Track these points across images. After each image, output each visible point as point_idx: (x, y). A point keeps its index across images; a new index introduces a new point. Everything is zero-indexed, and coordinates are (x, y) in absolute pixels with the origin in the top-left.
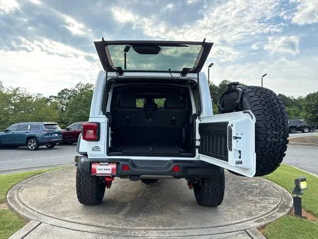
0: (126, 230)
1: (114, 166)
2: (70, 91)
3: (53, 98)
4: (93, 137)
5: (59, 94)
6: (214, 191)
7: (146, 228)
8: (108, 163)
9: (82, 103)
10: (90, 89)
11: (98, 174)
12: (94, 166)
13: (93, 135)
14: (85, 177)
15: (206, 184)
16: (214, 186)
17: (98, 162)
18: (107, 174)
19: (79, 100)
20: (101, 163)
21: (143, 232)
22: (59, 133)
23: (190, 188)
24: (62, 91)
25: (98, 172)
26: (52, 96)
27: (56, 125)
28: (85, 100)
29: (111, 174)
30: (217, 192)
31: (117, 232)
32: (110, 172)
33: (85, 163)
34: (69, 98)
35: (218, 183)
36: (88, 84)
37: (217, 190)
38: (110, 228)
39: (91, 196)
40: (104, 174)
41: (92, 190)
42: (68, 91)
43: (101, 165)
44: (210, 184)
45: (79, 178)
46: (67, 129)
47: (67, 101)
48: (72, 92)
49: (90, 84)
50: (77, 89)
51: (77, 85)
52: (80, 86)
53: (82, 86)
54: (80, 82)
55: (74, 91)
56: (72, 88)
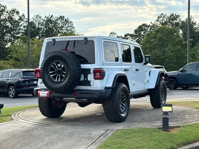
2: (149, 26)
3: (129, 36)
5: (136, 31)
8: (45, 91)
11: (41, 96)
12: (39, 92)
13: (39, 75)
24: (140, 27)
26: (128, 34)
36: (172, 15)
42: (147, 26)
43: (42, 91)
48: (151, 28)
49: (174, 15)
50: (158, 23)
51: (158, 18)
52: (162, 19)
53: (165, 19)
54: (162, 14)
55: (154, 26)
56: (151, 23)
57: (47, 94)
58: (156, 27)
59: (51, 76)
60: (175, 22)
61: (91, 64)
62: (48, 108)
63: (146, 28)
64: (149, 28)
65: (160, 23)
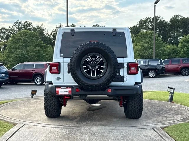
0: (78, 127)
1: (70, 89)
2: (8, 30)
4: (56, 71)
6: (135, 107)
7: (91, 126)
8: (66, 88)
9: (22, 43)
10: (28, 27)
11: (60, 94)
12: (57, 89)
13: (56, 70)
14: (50, 98)
15: (130, 103)
16: (135, 104)
17: (60, 87)
18: (65, 94)
19: (19, 40)
20: (62, 88)
21: (89, 128)
22: (5, 73)
23: (120, 107)
25: (60, 93)
27: (3, 65)
28: (24, 40)
29: (68, 94)
30: (138, 108)
31: (74, 128)
32: (68, 93)
33: (51, 87)
34: (7, 38)
35: (138, 102)
36: (27, 22)
37: (137, 106)
38: (69, 126)
39: (54, 110)
40: (64, 94)
41: (55, 106)
42: (6, 30)
43: (62, 89)
44: (133, 102)
45: (46, 98)
46: (13, 70)
47: (5, 40)
48: (9, 32)
49: (28, 23)
50: (15, 28)
51: (15, 24)
52: (18, 24)
53: (21, 25)
54: (18, 21)
55: (11, 30)
56: (9, 27)
57: (69, 92)
58: (13, 31)
59: (85, 71)
60: (29, 28)
61: (123, 58)
62: (57, 107)
63: (5, 31)
64: (8, 31)
65: (16, 28)
